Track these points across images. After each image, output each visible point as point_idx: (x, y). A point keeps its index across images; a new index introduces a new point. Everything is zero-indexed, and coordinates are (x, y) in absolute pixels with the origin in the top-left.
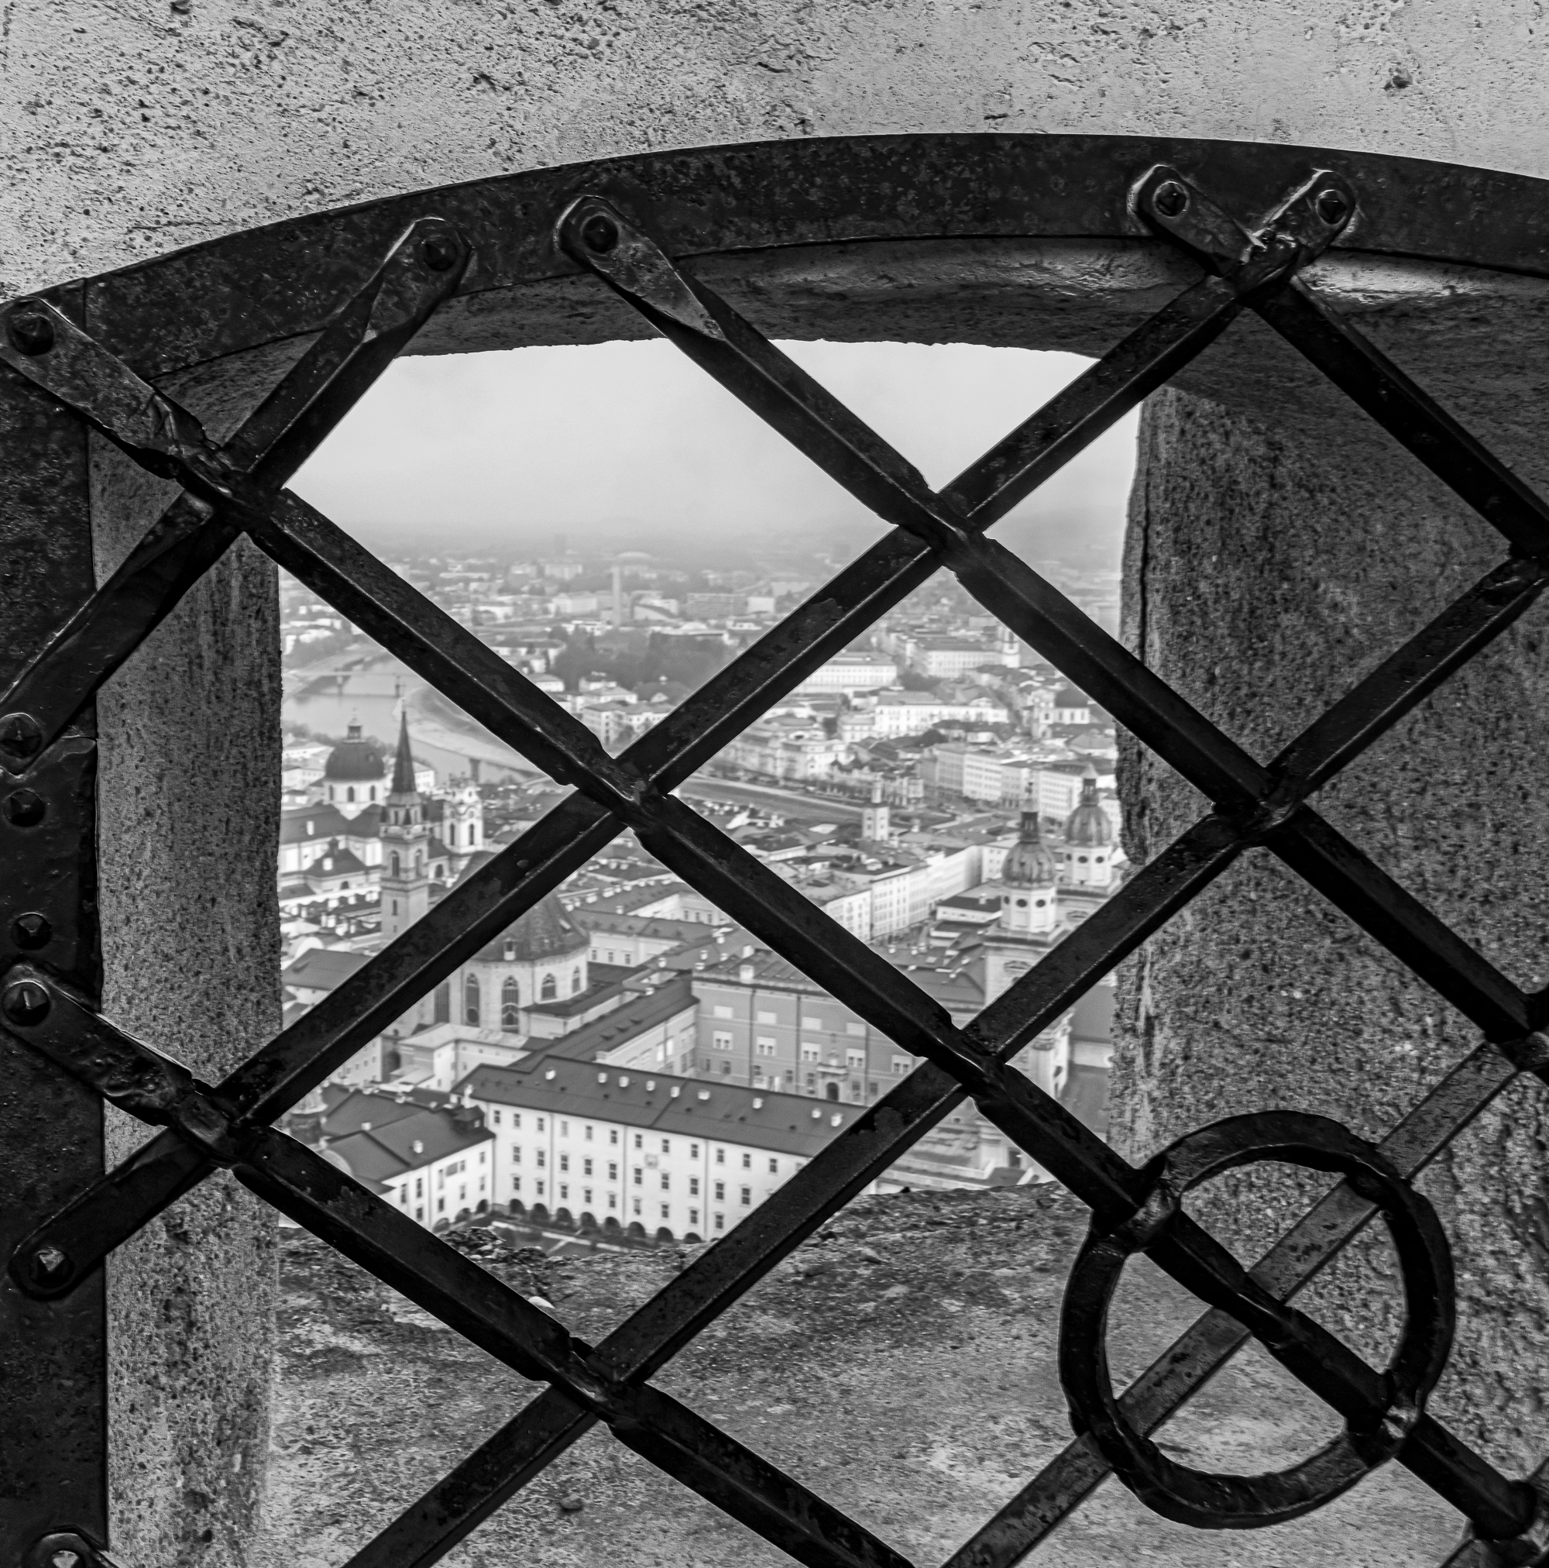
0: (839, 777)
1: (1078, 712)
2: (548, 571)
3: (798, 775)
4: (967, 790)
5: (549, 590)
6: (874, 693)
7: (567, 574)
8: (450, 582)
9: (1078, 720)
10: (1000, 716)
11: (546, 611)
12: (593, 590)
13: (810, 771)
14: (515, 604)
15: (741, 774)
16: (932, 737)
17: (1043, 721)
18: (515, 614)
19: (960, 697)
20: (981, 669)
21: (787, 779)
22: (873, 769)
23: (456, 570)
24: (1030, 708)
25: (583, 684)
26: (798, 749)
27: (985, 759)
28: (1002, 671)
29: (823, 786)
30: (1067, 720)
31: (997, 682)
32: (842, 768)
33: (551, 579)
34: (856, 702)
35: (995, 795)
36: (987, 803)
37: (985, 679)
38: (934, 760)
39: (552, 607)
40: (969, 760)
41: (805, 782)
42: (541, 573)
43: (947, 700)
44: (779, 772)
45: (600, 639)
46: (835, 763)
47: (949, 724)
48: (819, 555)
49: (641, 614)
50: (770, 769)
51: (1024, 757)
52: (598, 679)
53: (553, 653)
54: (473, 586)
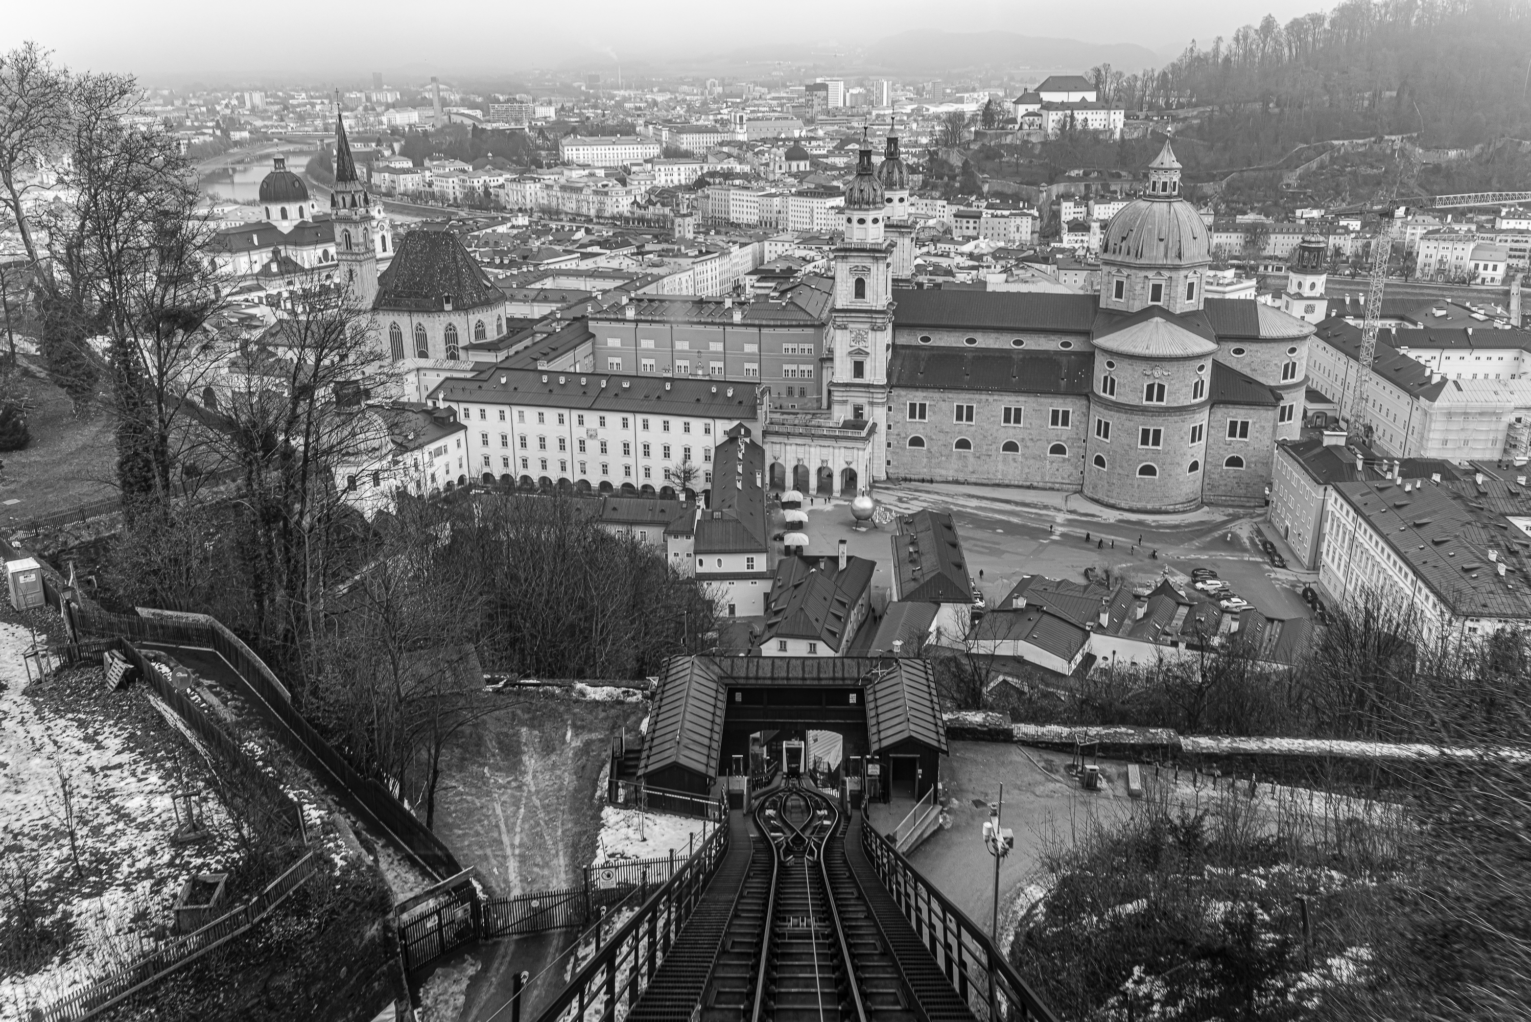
0: (639, 212)
1: (802, 164)
2: (374, 99)
3: (607, 214)
4: (733, 217)
5: (379, 109)
6: (646, 161)
7: (390, 98)
8: (299, 105)
9: (802, 168)
10: (747, 168)
11: (381, 123)
12: (414, 107)
13: (616, 210)
14: (356, 116)
15: (563, 216)
16: (701, 183)
17: (777, 170)
18: (357, 125)
19: (710, 158)
20: (721, 144)
21: (598, 217)
22: (663, 205)
23: (302, 97)
24: (767, 165)
25: (427, 163)
26: (606, 194)
27: (745, 193)
28: (740, 145)
29: (627, 220)
30: (794, 169)
31: (735, 151)
32: (639, 206)
33: (379, 103)
34: (634, 169)
35: (754, 219)
36: (748, 225)
37: (725, 149)
38: (708, 197)
39: (384, 119)
40: (733, 194)
41: (613, 218)
42: (368, 99)
43: (704, 159)
44: (593, 213)
45: (432, 135)
46: (635, 202)
47: (713, 174)
48: (576, 84)
49: (457, 119)
50: (584, 210)
51: (773, 191)
52: (439, 159)
53: (397, 146)
54: (318, 108)
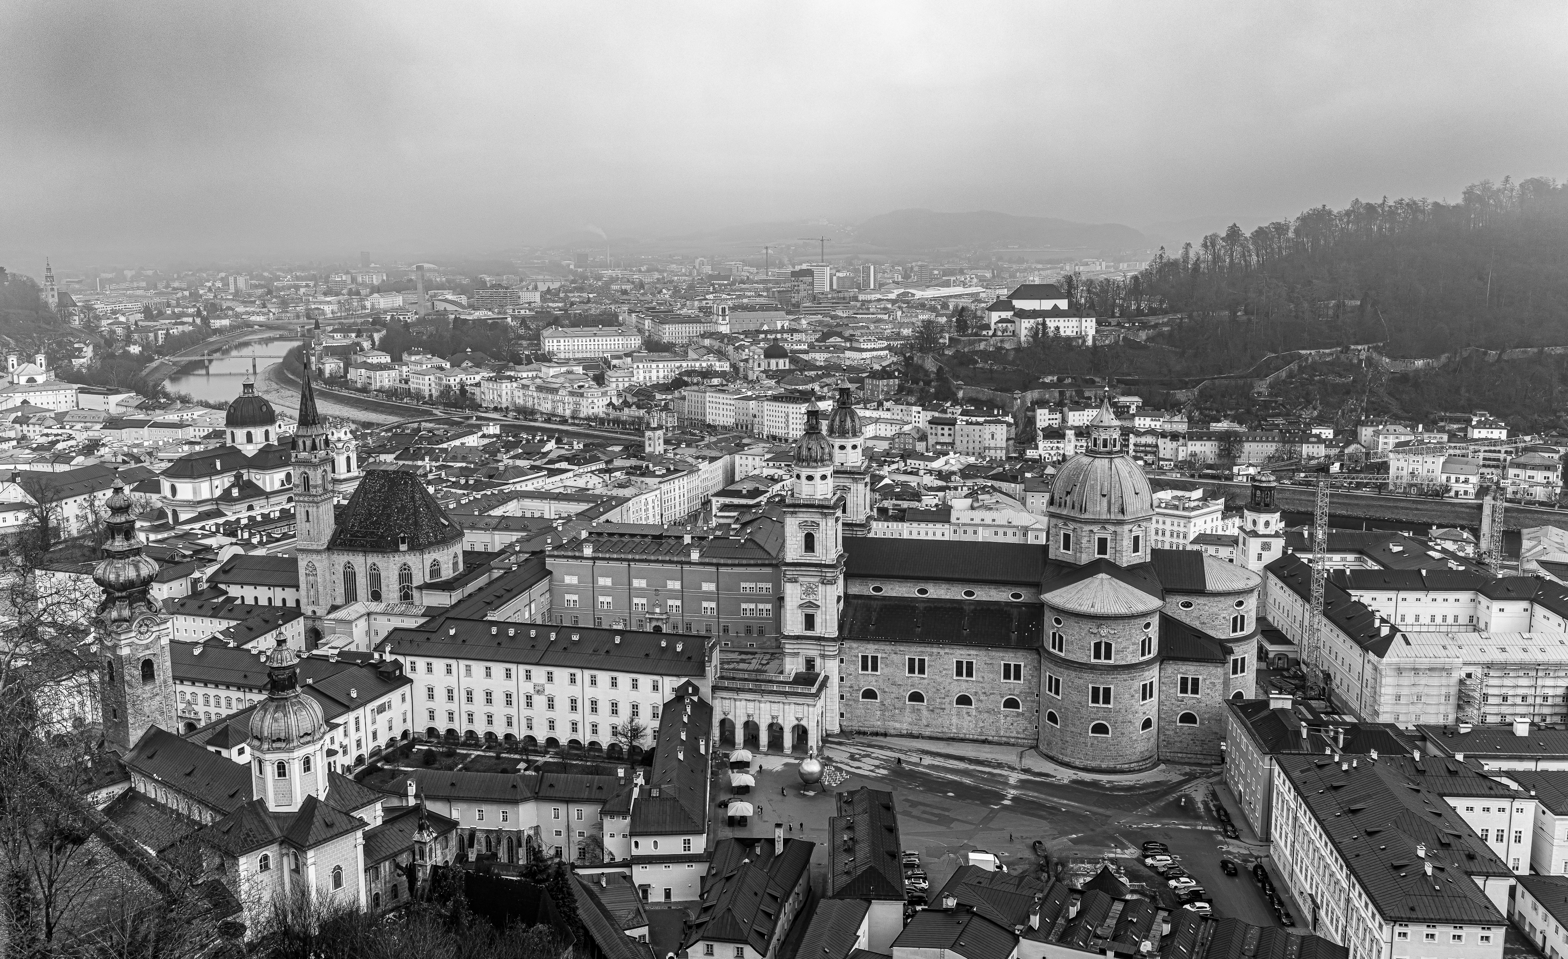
0: (613, 414)
1: (781, 361)
2: (360, 279)
3: (582, 415)
4: (709, 419)
5: (363, 292)
6: (627, 355)
7: (376, 281)
8: (283, 288)
9: (781, 367)
10: (726, 367)
11: (364, 307)
12: (399, 291)
13: (591, 412)
14: (339, 302)
15: (538, 416)
16: (677, 383)
17: (756, 368)
18: (340, 310)
19: (692, 354)
20: (703, 336)
21: (573, 418)
22: (639, 407)
23: (288, 280)
24: (746, 361)
25: (405, 357)
26: (582, 395)
27: (721, 396)
28: (721, 337)
29: (602, 421)
30: (773, 367)
31: (716, 344)
32: (615, 407)
33: (364, 284)
34: (614, 362)
35: (730, 421)
36: (724, 427)
37: (707, 342)
38: (683, 398)
39: (368, 304)
40: (709, 396)
41: (588, 419)
42: (354, 280)
43: (684, 356)
44: (568, 413)
45: (413, 324)
46: (610, 404)
47: (690, 373)
48: (565, 263)
49: (440, 306)
50: (560, 411)
51: (749, 393)
52: (417, 353)
53: (377, 336)
54: (302, 290)
